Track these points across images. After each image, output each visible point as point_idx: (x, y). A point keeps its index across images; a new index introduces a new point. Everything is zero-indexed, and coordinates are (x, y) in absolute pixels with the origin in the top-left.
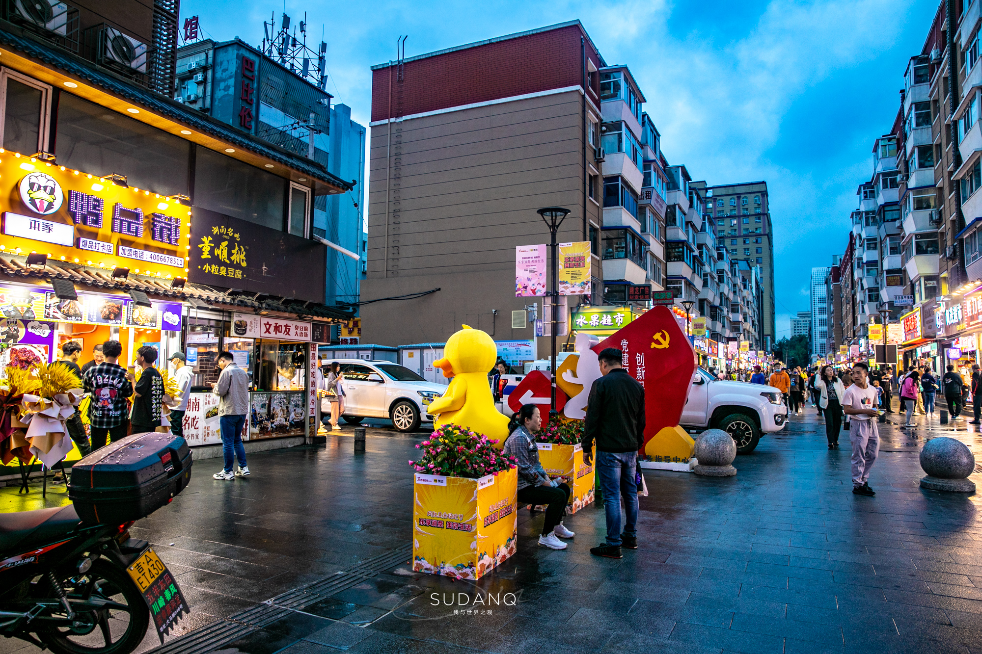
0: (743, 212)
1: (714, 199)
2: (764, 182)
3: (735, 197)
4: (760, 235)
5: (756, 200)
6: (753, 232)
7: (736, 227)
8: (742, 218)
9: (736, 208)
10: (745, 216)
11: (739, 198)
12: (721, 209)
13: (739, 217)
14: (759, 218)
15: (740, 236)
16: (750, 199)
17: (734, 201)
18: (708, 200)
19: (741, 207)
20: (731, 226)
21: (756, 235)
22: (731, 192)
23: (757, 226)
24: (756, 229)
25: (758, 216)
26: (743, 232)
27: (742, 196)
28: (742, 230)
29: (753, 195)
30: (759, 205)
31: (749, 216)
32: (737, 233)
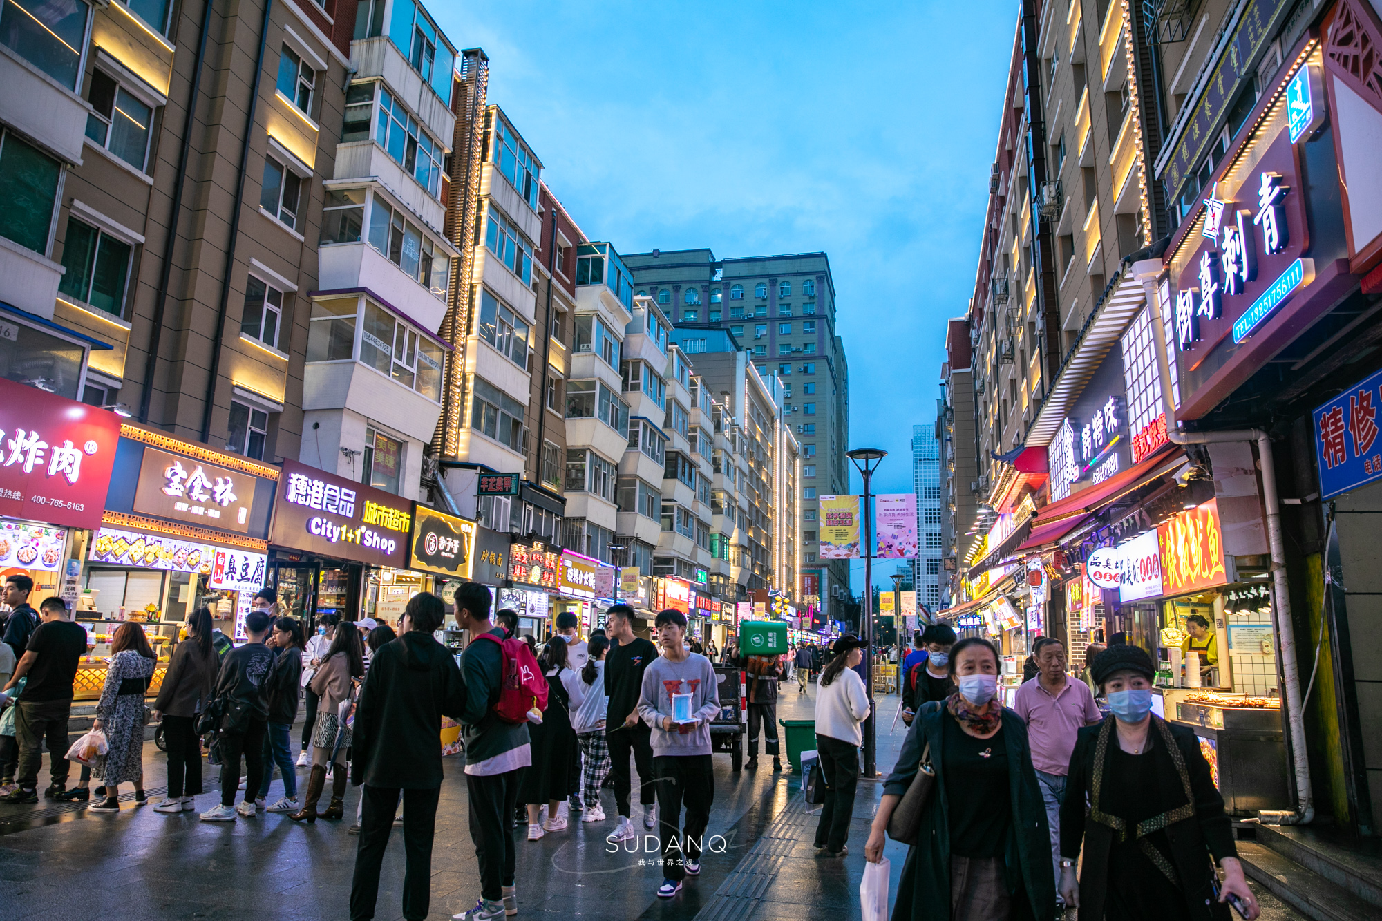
0: (780, 311)
1: (726, 283)
2: (823, 255)
3: (766, 280)
4: (813, 358)
5: (806, 289)
6: (798, 351)
7: (765, 341)
8: (777, 324)
9: (768, 303)
10: (785, 319)
11: (773, 283)
12: (736, 304)
13: (773, 320)
14: (812, 325)
15: (773, 359)
16: (796, 284)
17: (765, 289)
18: (714, 286)
19: (778, 302)
20: (757, 339)
21: (804, 358)
22: (757, 272)
23: (808, 339)
24: (806, 345)
25: (809, 318)
26: (781, 352)
27: (780, 280)
28: (777, 347)
29: (801, 279)
30: (811, 297)
31: (792, 318)
32: (767, 353)
